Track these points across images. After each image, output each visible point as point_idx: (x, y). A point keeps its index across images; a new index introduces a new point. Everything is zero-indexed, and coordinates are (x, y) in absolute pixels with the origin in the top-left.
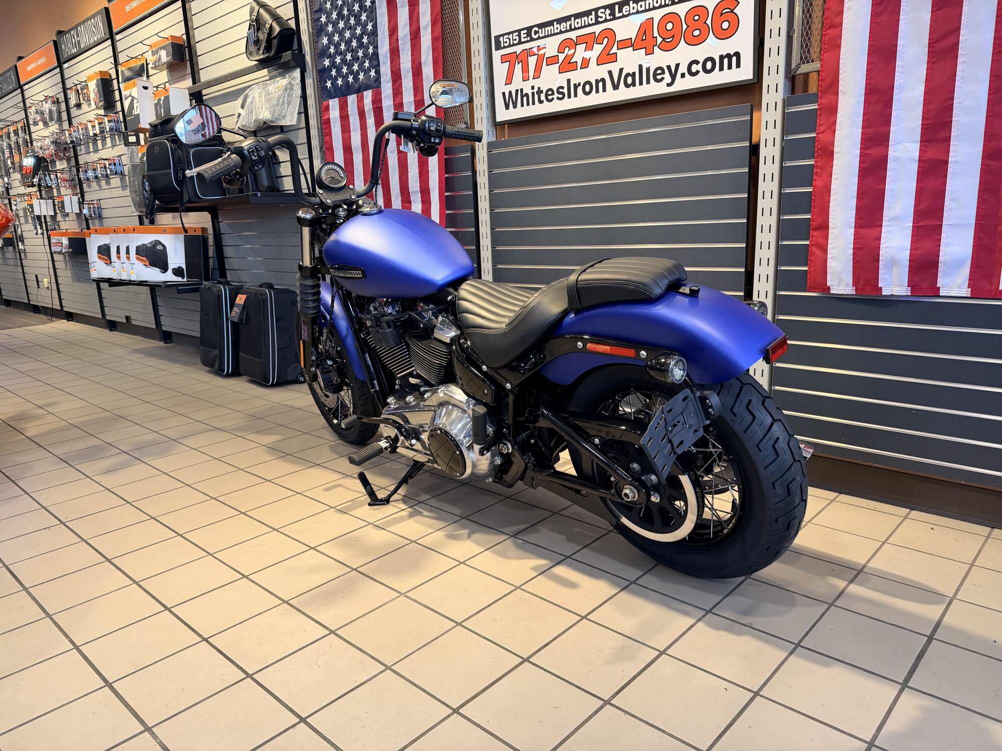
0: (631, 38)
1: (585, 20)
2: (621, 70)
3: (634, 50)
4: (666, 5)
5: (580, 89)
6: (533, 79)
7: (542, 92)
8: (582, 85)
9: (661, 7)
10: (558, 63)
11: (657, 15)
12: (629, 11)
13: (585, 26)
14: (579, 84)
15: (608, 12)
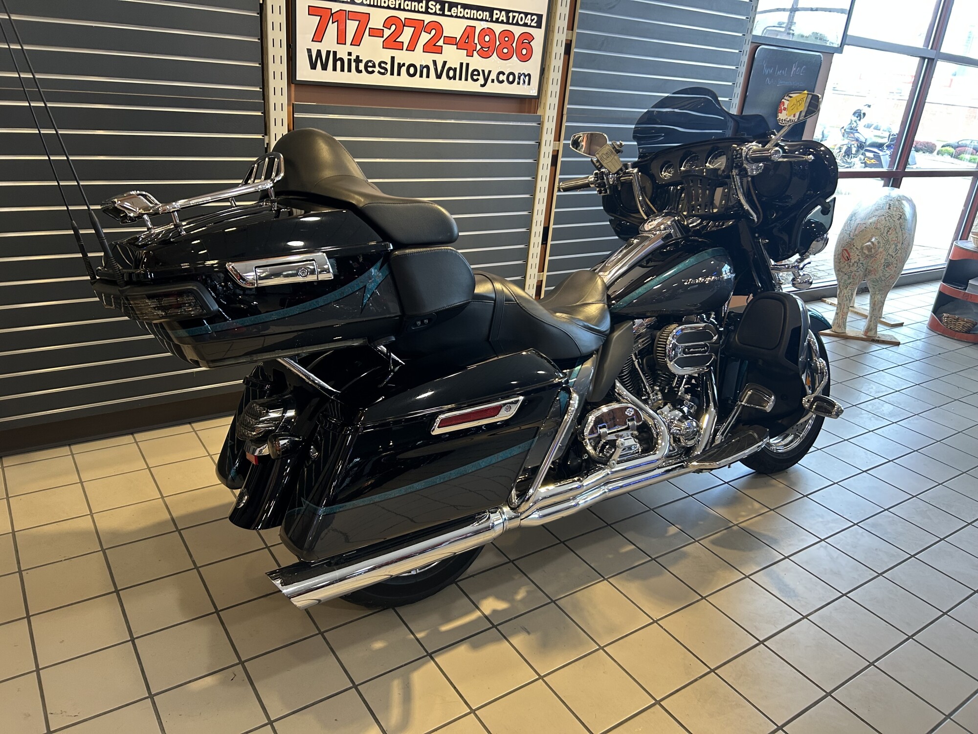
0: (456, 38)
1: (415, 6)
2: (445, 63)
3: (457, 49)
4: (486, 21)
5: (404, 69)
6: (351, 45)
7: (361, 61)
9: (482, 20)
10: (383, 37)
11: (480, 26)
12: (457, 13)
13: (414, 11)
14: (404, 65)
15: (438, 6)
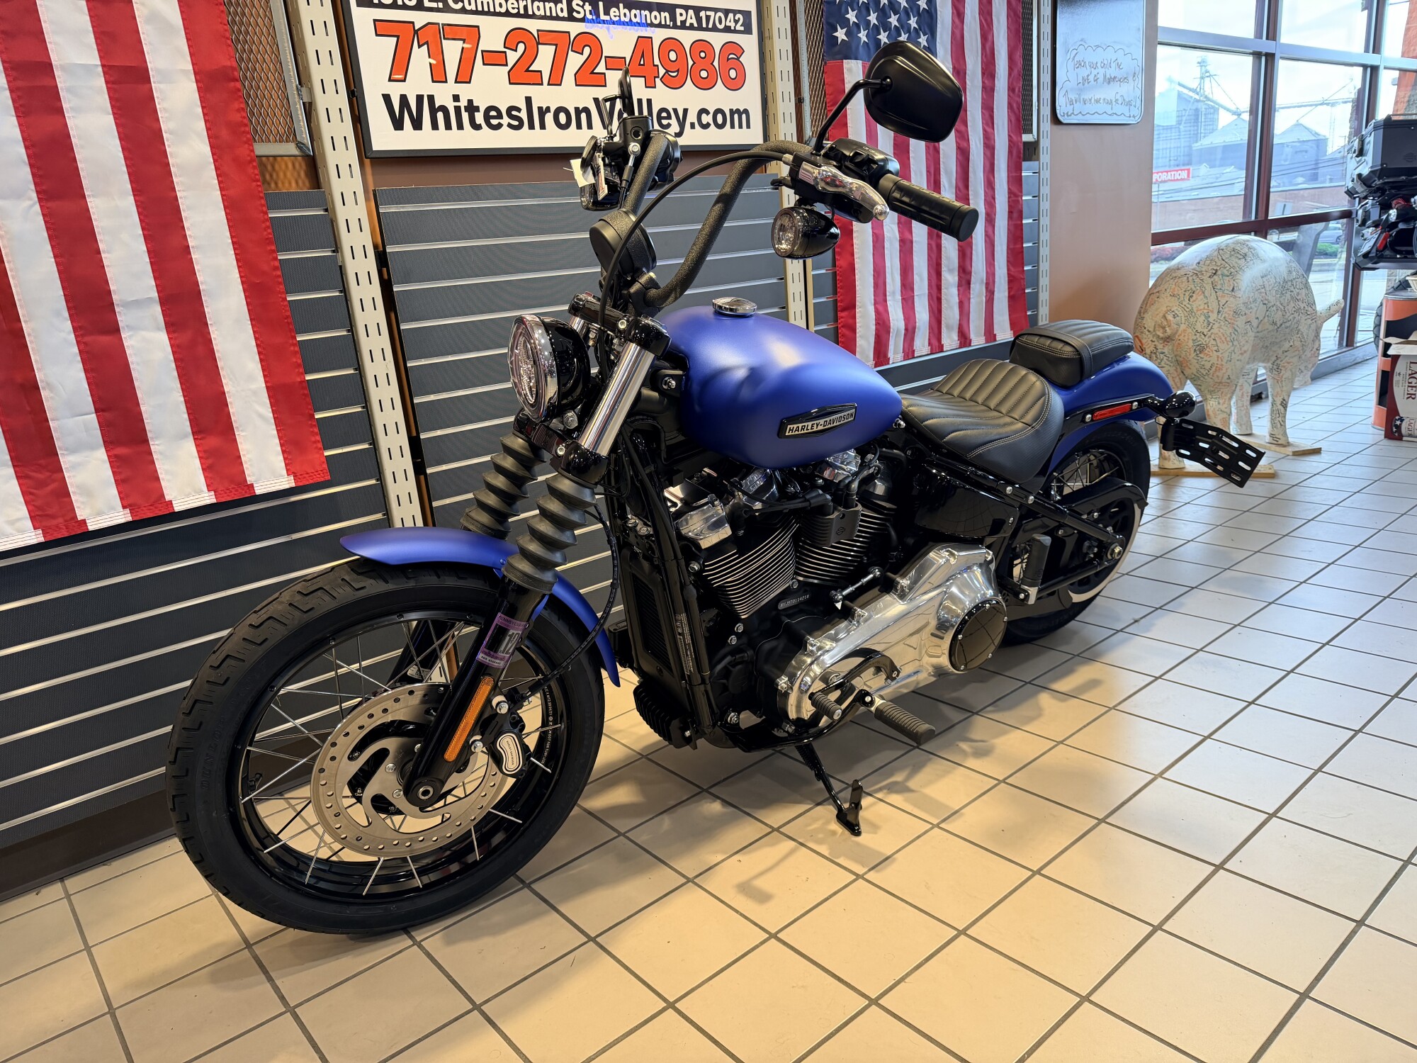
0: (625, 58)
1: (550, 8)
4: (666, 26)
5: (549, 118)
6: (456, 82)
7: (477, 109)
8: (552, 110)
9: (660, 26)
10: (507, 65)
11: (658, 35)
12: (619, 16)
13: (551, 18)
14: (548, 109)
15: (588, 7)
